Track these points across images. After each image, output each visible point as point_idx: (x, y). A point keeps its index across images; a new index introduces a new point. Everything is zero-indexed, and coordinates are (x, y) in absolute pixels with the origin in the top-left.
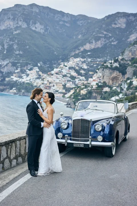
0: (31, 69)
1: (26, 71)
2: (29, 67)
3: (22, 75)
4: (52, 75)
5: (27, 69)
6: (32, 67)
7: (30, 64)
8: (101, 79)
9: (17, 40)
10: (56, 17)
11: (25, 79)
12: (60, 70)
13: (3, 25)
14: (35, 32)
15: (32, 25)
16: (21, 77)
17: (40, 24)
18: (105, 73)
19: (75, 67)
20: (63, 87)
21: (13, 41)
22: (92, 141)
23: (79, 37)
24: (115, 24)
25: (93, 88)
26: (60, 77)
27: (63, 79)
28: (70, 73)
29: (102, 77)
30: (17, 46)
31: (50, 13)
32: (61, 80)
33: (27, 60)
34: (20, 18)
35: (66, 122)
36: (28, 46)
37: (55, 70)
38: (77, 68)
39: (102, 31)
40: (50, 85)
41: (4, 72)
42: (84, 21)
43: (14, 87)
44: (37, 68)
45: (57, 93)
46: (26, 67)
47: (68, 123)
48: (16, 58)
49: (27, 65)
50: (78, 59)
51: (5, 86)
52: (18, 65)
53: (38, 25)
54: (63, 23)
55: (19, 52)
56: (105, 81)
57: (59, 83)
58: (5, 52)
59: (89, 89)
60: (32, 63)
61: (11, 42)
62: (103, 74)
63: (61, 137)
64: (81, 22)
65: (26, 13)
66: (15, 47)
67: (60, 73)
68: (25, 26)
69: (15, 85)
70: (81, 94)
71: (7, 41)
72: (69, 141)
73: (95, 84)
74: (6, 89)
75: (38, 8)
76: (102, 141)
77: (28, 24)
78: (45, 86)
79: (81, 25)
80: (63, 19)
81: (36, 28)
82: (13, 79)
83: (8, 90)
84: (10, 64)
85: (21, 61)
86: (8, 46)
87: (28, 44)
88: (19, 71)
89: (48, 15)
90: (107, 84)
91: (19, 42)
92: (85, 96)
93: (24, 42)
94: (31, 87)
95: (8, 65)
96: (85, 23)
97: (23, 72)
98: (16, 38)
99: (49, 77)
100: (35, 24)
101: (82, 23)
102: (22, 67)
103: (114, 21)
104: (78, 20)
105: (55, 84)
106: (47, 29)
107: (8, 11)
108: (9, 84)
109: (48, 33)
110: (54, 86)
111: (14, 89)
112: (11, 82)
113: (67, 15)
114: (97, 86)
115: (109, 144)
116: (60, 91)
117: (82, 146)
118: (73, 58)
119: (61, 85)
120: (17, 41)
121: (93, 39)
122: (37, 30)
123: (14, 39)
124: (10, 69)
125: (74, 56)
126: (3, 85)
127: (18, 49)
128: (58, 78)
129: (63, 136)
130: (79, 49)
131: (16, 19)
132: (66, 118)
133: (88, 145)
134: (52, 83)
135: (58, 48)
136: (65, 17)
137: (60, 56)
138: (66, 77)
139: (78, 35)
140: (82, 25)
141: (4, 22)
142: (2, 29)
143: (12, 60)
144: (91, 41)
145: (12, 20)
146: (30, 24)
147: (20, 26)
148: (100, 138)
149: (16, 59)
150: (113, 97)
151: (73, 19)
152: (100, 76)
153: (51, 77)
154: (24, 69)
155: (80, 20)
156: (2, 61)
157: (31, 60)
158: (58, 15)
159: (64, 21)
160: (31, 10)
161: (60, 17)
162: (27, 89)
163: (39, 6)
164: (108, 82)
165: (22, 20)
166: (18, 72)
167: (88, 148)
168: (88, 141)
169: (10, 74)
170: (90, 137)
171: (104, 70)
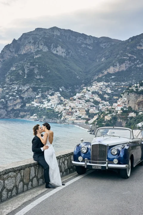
0: (52, 95)
1: (47, 97)
2: (51, 92)
3: (43, 101)
4: (75, 100)
5: (48, 94)
6: (53, 92)
7: (51, 89)
8: (126, 104)
9: (38, 64)
10: (78, 40)
11: (46, 105)
12: (83, 95)
13: (24, 50)
14: (56, 55)
15: (53, 49)
16: (42, 103)
17: (62, 47)
18: (131, 98)
19: (99, 91)
20: (86, 112)
21: (33, 66)
22: (108, 164)
23: (102, 60)
24: (140, 46)
25: (117, 114)
26: (83, 102)
27: (86, 104)
28: (93, 98)
29: (127, 102)
30: (38, 71)
31: (71, 36)
32: (83, 105)
33: (48, 85)
34: (41, 42)
35: (86, 147)
36: (50, 70)
37: (77, 94)
38: (101, 92)
39: (127, 54)
40: (72, 111)
41: (24, 98)
42: (107, 43)
43: (35, 114)
44: (59, 93)
45: (80, 119)
46: (48, 92)
47: (88, 148)
48: (36, 82)
49: (48, 90)
50: (102, 83)
51: (25, 112)
52: (39, 90)
53: (59, 48)
54: (85, 46)
55: (40, 77)
56: (130, 106)
57: (81, 108)
58: (25, 77)
59: (114, 114)
60: (53, 88)
61: (32, 67)
62: (128, 98)
63: (82, 160)
64: (104, 44)
65: (47, 36)
66: (36, 71)
67: (83, 98)
68: (46, 49)
69: (35, 111)
70: (106, 120)
71: (28, 66)
72: (88, 164)
73: (120, 109)
74: (27, 115)
75: (60, 31)
76: (118, 164)
77: (49, 48)
78: (67, 112)
79: (104, 47)
80: (85, 42)
81: (57, 51)
82: (34, 104)
83: (28, 116)
84: (31, 89)
85: (42, 86)
86: (28, 71)
87: (49, 68)
88: (40, 96)
89: (69, 38)
90: (133, 109)
91: (40, 66)
92: (110, 122)
93: (45, 66)
94: (52, 113)
95: (29, 90)
96: (108, 45)
97: (44, 97)
98: (36, 63)
99: (71, 102)
100: (56, 47)
101: (105, 46)
102: (43, 92)
103: (139, 42)
104: (101, 43)
105: (78, 110)
106: (69, 53)
107: (28, 35)
108: (30, 110)
109: (70, 56)
110: (76, 111)
111: (34, 115)
112: (32, 108)
113: (90, 38)
114: (122, 111)
115: (124, 166)
116: (83, 117)
117: (100, 168)
118: (96, 82)
119: (84, 110)
120: (38, 66)
121: (117, 62)
122: (58, 54)
123: (35, 63)
124: (30, 94)
125: (97, 79)
126: (23, 112)
127: (38, 73)
128: (80, 103)
129: (83, 159)
130: (102, 73)
131: (37, 43)
132: (86, 144)
133: (105, 167)
134: (75, 108)
135: (81, 72)
136: (88, 40)
137: (82, 80)
138: (89, 102)
139: (101, 58)
140: (106, 47)
141: (25, 46)
142: (23, 53)
143: (32, 85)
144: (115, 64)
145: (32, 44)
146: (51, 48)
147: (41, 50)
148: (116, 161)
149: (37, 84)
150: (139, 123)
151: (96, 41)
152: (126, 100)
153: (73, 102)
154: (45, 95)
155: (103, 43)
156: (22, 86)
157: (52, 85)
158: (80, 38)
159: (86, 44)
160: (52, 33)
161: (82, 40)
162: (49, 115)
163: (60, 29)
164: (134, 107)
165: (43, 44)
166: (39, 98)
167: (105, 169)
168: (105, 163)
169: (30, 99)
170: (107, 160)
171: (130, 95)
